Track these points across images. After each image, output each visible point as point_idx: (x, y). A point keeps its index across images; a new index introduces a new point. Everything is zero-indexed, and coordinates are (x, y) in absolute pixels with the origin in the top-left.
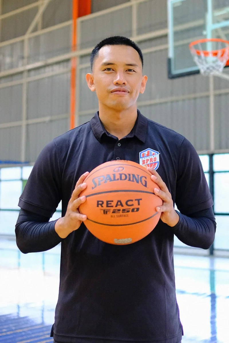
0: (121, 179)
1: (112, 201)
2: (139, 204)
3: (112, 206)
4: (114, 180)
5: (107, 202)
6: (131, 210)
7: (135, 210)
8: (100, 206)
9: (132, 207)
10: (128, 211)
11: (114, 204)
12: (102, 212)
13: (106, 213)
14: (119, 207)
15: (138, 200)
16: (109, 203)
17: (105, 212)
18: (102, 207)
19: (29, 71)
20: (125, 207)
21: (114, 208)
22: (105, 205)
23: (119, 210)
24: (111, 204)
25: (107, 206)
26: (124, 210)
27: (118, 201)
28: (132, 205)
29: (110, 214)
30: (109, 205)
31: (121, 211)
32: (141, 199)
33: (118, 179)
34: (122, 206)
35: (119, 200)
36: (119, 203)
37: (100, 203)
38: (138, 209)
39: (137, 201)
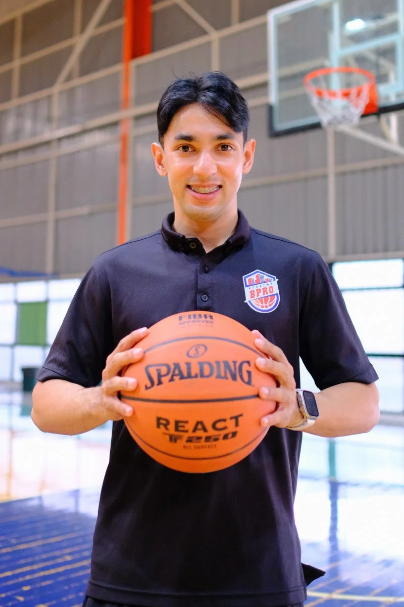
0: (202, 376)
1: (187, 422)
2: (237, 425)
3: (187, 431)
4: (189, 376)
5: (177, 423)
6: (221, 437)
7: (230, 436)
8: (162, 426)
9: (223, 433)
10: (216, 440)
11: (190, 427)
12: (167, 437)
13: (175, 441)
14: (200, 433)
15: (236, 418)
16: (180, 424)
17: (173, 439)
18: (167, 429)
19: (60, 140)
20: (211, 432)
21: (190, 434)
22: (172, 426)
23: (199, 438)
24: (183, 426)
25: (177, 429)
26: (208, 439)
27: (198, 423)
28: (225, 428)
29: (182, 443)
30: (180, 429)
31: (203, 440)
32: (241, 415)
33: (196, 376)
34: (205, 430)
35: (200, 419)
36: (200, 426)
37: (164, 422)
38: (234, 434)
39: (234, 421)
